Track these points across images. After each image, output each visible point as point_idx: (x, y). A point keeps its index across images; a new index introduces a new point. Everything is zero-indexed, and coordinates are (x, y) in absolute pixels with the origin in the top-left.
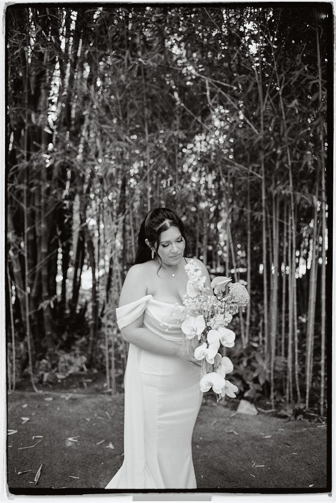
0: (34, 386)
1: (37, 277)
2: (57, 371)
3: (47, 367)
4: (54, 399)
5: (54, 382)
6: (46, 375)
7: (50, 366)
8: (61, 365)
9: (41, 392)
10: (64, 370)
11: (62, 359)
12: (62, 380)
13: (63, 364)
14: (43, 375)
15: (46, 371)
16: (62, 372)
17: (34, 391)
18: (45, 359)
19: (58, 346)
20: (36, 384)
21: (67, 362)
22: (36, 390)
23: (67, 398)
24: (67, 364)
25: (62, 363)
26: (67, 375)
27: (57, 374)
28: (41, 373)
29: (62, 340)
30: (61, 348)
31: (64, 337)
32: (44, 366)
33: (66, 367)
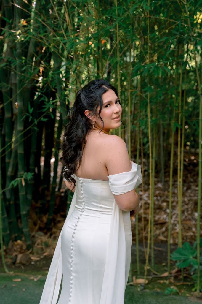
0: (5, 267)
1: (13, 155)
2: (32, 253)
3: (21, 248)
4: (23, 280)
5: (27, 264)
6: (20, 256)
7: (24, 247)
8: (37, 247)
9: (12, 273)
10: (40, 252)
11: (39, 241)
12: (36, 262)
13: (39, 246)
14: (16, 256)
15: (21, 253)
16: (37, 253)
17: (5, 272)
18: (21, 240)
19: (37, 227)
20: (7, 266)
21: (43, 244)
22: (6, 270)
23: (35, 280)
24: (44, 247)
25: (38, 244)
26: (42, 257)
27: (31, 255)
28: (15, 254)
29: (42, 221)
30: (40, 229)
31: (45, 219)
32: (18, 247)
33: (42, 249)
